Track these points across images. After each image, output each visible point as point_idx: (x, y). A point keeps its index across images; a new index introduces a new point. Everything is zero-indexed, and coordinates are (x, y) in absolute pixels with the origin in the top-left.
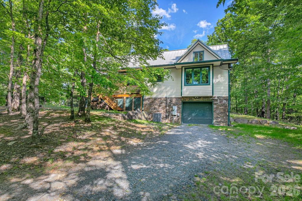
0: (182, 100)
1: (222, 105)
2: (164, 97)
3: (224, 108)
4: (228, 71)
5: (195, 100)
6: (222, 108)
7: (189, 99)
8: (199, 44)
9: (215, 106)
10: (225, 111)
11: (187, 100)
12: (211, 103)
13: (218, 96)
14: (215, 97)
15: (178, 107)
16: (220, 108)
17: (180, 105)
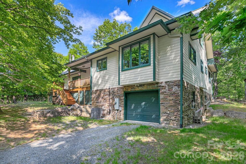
0: (124, 90)
1: (172, 94)
2: (108, 88)
3: (174, 98)
4: (180, 38)
5: (137, 89)
6: (171, 98)
7: (132, 89)
8: (156, 13)
9: (161, 96)
10: (176, 103)
11: (129, 90)
12: (156, 92)
13: (166, 81)
14: (162, 83)
15: (120, 100)
16: (169, 98)
17: (122, 96)
